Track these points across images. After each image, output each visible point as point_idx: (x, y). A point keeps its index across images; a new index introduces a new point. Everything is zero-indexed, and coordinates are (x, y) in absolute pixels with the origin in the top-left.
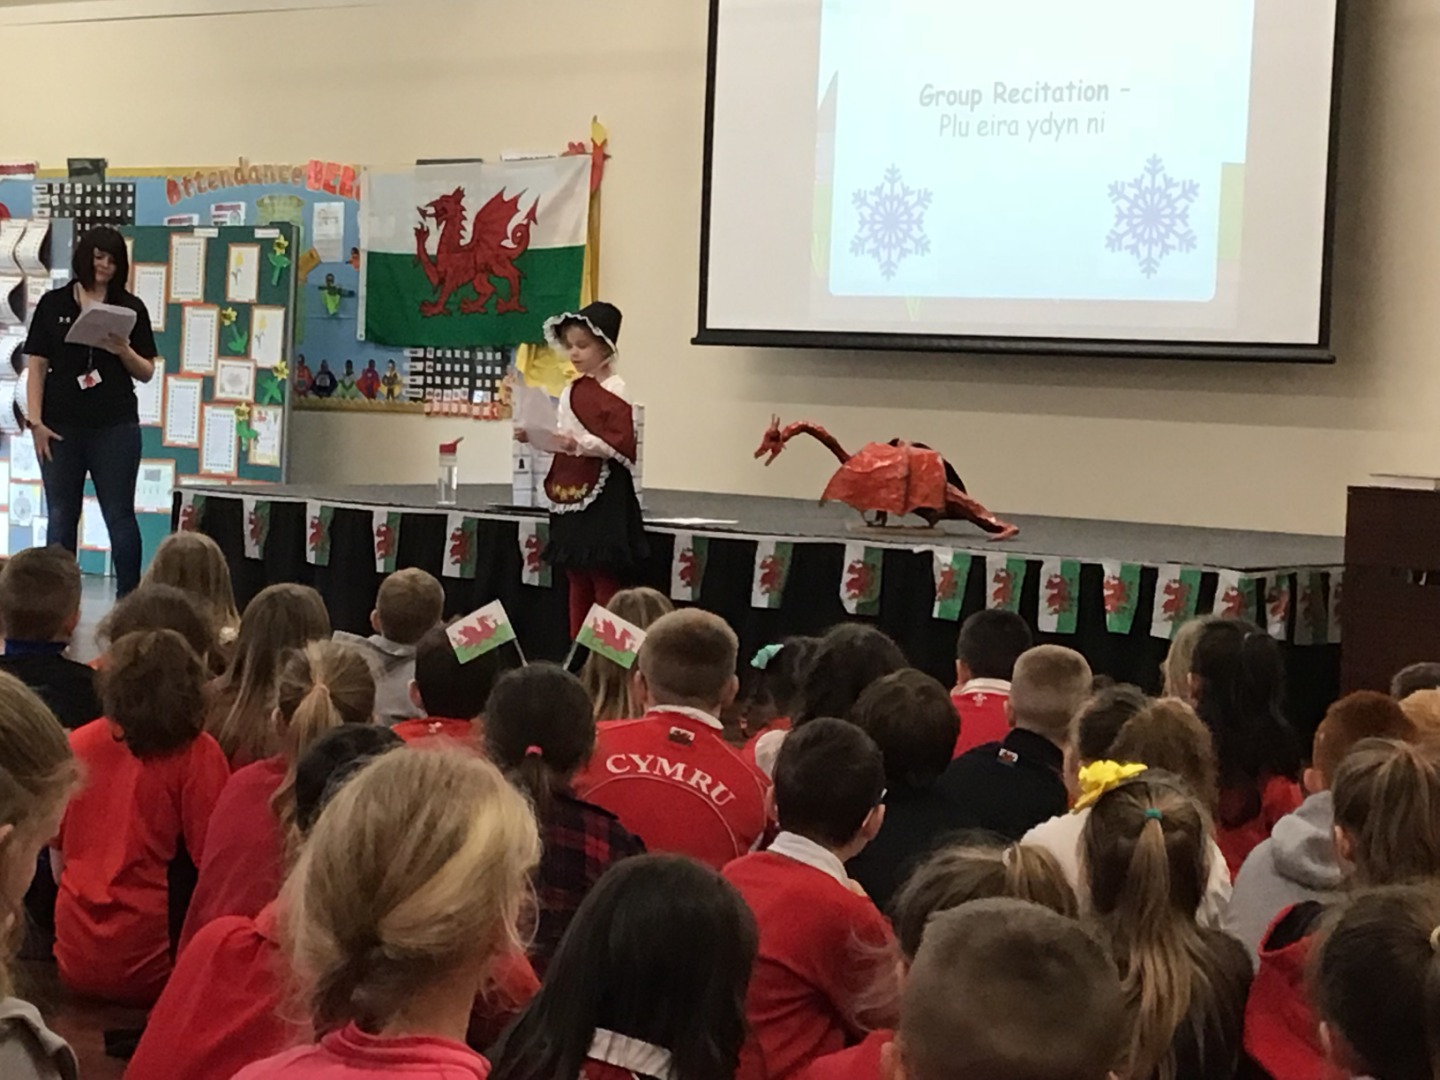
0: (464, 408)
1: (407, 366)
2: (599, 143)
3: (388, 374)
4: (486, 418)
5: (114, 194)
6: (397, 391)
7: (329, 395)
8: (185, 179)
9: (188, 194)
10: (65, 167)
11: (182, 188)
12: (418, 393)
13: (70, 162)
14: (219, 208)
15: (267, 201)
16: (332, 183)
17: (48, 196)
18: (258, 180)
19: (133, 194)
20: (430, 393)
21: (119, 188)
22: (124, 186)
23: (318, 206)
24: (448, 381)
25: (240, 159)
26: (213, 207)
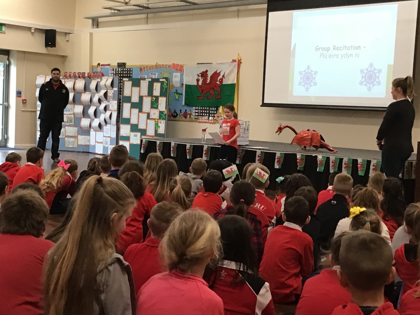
0: (207, 121)
1: (194, 111)
2: (239, 59)
3: (190, 113)
4: (212, 123)
5: (127, 71)
6: (192, 117)
7: (176, 117)
8: (144, 67)
9: (144, 71)
10: (116, 64)
11: (143, 70)
12: (197, 117)
13: (118, 63)
14: (151, 74)
15: (162, 73)
16: (177, 69)
17: (113, 71)
18: (160, 67)
19: (132, 71)
20: (199, 117)
21: (129, 70)
22: (130, 69)
23: (174, 74)
24: (203, 114)
25: (157, 63)
26: (150, 74)
